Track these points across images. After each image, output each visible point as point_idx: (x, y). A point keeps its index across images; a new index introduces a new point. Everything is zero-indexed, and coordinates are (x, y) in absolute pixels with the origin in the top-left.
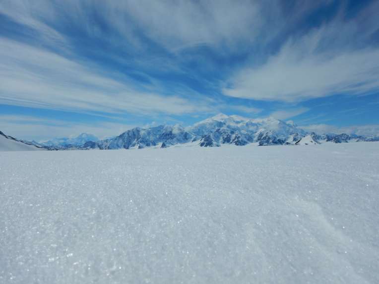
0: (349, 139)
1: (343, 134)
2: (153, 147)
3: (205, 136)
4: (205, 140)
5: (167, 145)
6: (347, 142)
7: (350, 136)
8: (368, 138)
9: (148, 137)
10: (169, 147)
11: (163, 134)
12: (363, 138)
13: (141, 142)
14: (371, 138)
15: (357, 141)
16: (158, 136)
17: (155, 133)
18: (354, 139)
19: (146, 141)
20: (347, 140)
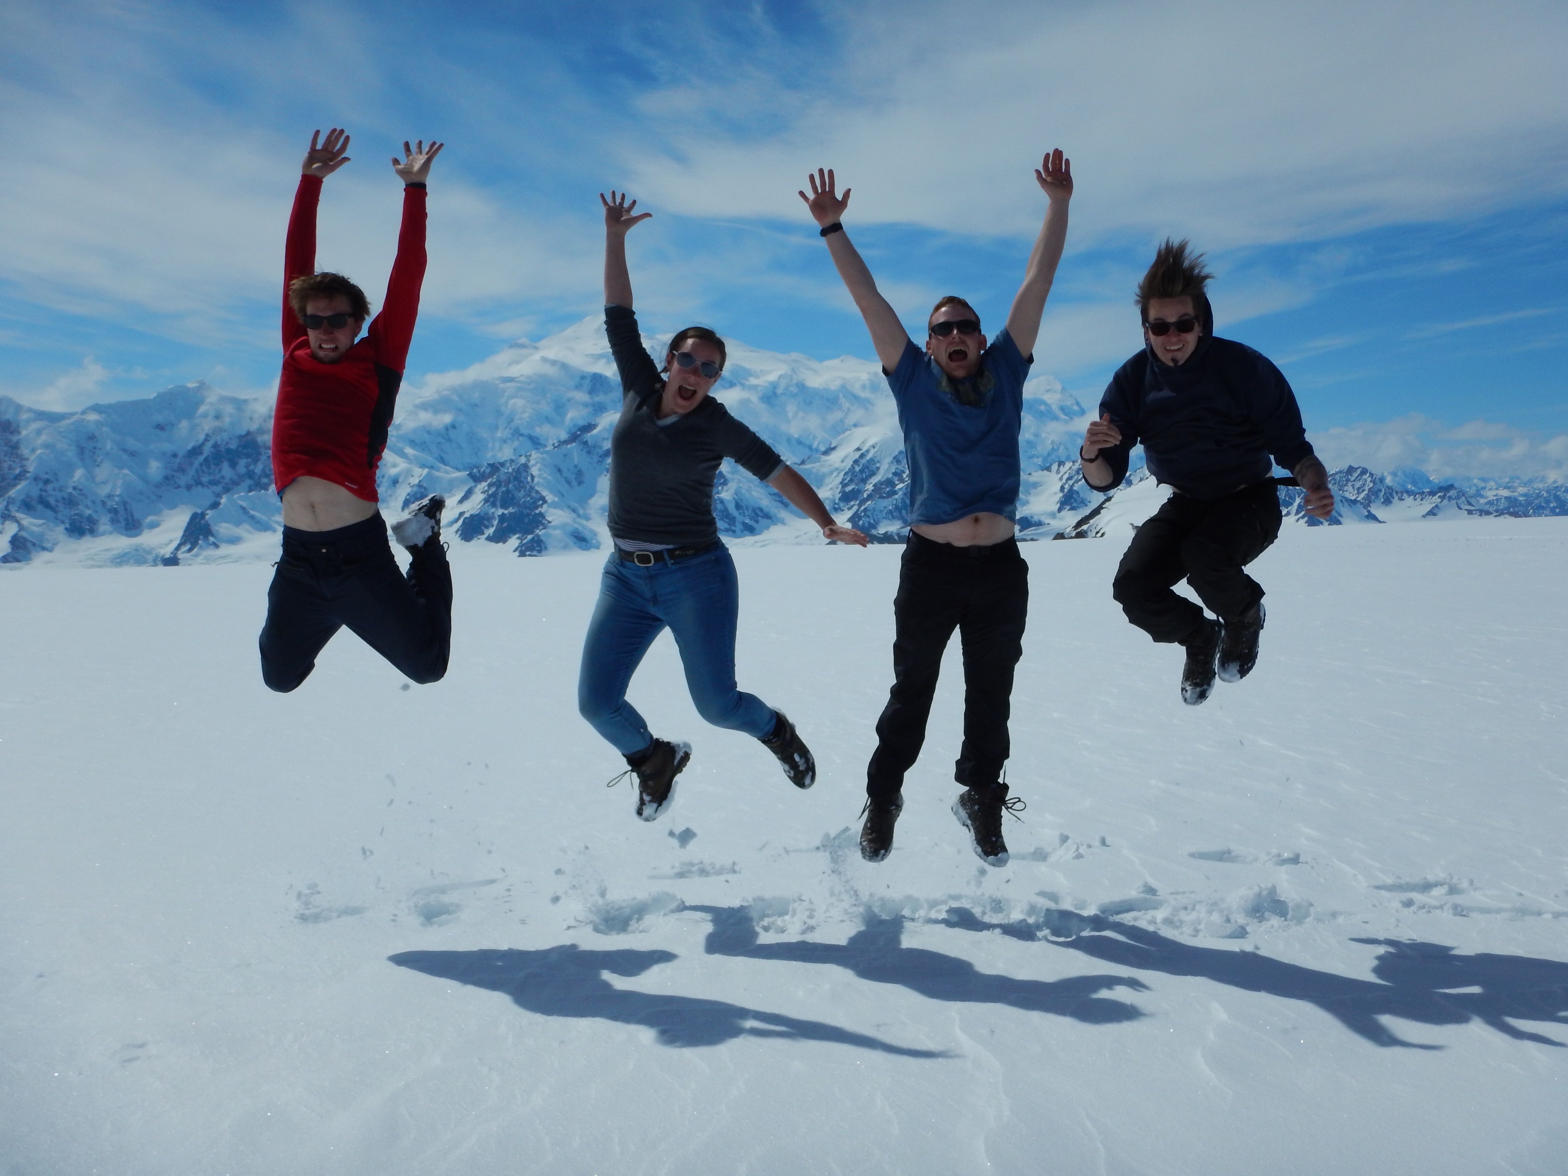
0: (1387, 502)
1: (1351, 470)
2: (122, 543)
3: (495, 468)
4: (490, 500)
5: (223, 529)
6: (1371, 517)
7: (1389, 481)
8: (1490, 495)
9: (79, 474)
10: (234, 540)
11: (195, 451)
12: (1461, 494)
13: (27, 506)
14: (1505, 493)
15: (1432, 513)
16: (155, 468)
17: (132, 443)
18: (1409, 500)
19: (71, 502)
20: (1376, 510)
